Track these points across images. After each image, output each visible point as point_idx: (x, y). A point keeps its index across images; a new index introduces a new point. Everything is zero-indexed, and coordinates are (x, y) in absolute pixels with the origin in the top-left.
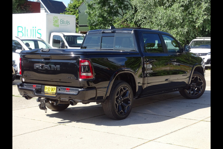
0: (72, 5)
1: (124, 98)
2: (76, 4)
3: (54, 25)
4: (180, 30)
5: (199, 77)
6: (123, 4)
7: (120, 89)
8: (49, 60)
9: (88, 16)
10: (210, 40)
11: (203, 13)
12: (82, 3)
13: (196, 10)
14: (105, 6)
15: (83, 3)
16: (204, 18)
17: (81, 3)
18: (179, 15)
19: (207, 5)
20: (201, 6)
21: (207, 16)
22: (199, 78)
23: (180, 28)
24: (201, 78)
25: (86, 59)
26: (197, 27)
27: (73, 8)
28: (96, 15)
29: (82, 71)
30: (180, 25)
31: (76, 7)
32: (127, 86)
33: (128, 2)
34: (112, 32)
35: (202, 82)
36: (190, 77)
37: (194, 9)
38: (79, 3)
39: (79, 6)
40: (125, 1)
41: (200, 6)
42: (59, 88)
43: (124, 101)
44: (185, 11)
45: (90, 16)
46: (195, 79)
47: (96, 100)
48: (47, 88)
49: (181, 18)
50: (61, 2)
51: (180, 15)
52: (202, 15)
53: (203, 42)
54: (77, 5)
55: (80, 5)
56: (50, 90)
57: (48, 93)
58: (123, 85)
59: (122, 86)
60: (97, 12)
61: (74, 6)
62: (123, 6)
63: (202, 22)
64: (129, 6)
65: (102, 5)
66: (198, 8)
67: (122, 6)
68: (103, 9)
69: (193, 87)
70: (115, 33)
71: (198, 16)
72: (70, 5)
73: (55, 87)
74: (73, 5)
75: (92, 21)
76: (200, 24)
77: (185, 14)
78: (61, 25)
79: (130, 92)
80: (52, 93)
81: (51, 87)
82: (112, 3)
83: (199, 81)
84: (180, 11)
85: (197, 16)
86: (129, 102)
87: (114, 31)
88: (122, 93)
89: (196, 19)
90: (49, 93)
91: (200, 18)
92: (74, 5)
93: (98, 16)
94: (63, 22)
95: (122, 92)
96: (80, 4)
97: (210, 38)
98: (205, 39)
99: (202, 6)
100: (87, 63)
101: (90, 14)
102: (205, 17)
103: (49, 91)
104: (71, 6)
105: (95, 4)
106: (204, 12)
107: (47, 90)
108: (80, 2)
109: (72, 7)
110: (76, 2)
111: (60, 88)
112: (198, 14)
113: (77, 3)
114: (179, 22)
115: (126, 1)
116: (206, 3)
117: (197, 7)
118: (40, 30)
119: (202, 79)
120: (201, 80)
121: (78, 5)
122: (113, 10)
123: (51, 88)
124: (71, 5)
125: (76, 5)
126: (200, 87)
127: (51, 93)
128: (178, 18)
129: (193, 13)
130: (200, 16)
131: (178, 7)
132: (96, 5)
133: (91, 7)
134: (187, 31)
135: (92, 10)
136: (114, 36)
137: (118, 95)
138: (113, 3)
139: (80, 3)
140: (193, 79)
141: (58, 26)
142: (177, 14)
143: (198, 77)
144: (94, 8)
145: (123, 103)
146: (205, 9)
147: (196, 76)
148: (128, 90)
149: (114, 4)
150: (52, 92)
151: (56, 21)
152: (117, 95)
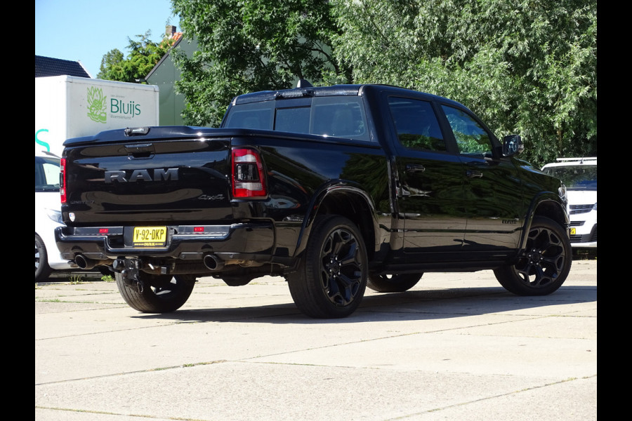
0: (120, 67)
1: (344, 263)
2: (135, 64)
3: (91, 114)
4: (502, 136)
5: (552, 231)
6: (306, 59)
7: (332, 235)
8: (149, 156)
9: (186, 101)
10: (595, 163)
11: (577, 79)
12: (158, 60)
13: (553, 70)
14: (244, 68)
15: (160, 62)
16: (580, 95)
17: (152, 63)
18: (495, 86)
19: (587, 51)
20: (568, 55)
21: (588, 88)
22: (552, 235)
23: (502, 130)
24: (556, 234)
25: (249, 148)
26: (557, 125)
27: (124, 77)
28: (211, 97)
29: (240, 176)
30: (502, 121)
31: (136, 76)
32: (352, 231)
33: (321, 51)
34: (305, 96)
35: (561, 245)
36: (524, 229)
37: (546, 67)
38: (147, 61)
39: (147, 71)
40: (314, 50)
41: (563, 58)
42: (175, 228)
43: (343, 269)
44: (519, 73)
45: (192, 101)
46: (539, 236)
47: (273, 257)
48: (141, 232)
49: (504, 96)
50: (75, 62)
51: (499, 88)
52: (572, 86)
53: (578, 170)
54: (141, 69)
55: (152, 68)
56: (150, 237)
57: (143, 246)
58: (341, 226)
59: (337, 227)
60: (215, 87)
61: (129, 73)
62: (307, 67)
63: (573, 107)
64: (328, 64)
65: (232, 62)
66: (560, 62)
67: (303, 64)
68: (238, 76)
69: (535, 262)
70: (313, 98)
71: (560, 88)
72: (113, 68)
73: (164, 228)
74: (127, 68)
75: (199, 116)
76: (567, 114)
77: (518, 83)
78: (112, 116)
79: (360, 247)
80: (155, 243)
81: (151, 229)
82: (268, 55)
83: (551, 242)
84: (497, 72)
85: (557, 89)
86: (357, 273)
87: (309, 92)
88: (339, 246)
89: (554, 100)
90: (147, 244)
91: (567, 95)
92: (130, 68)
93: (219, 101)
94: (119, 105)
95: (337, 244)
96: (150, 65)
97: (596, 158)
98: (585, 163)
99: (570, 55)
100: (249, 158)
101: (193, 94)
102: (584, 91)
103: (145, 241)
104: (118, 72)
105: (208, 60)
106: (577, 74)
107: (140, 237)
108: (149, 58)
109: (122, 76)
110: (137, 57)
111: (177, 229)
112: (560, 82)
113: (141, 62)
114: (496, 111)
115: (317, 50)
116: (583, 46)
117: (555, 59)
118: (47, 130)
119: (559, 237)
120: (557, 242)
121: (145, 67)
122: (273, 81)
123: (151, 232)
124: (119, 70)
125: (135, 69)
126: (556, 262)
127: (153, 244)
128: (493, 98)
129: (542, 81)
130: (565, 90)
131: (491, 60)
132: (212, 63)
133: (194, 72)
134: (526, 139)
135: (200, 79)
136: (310, 106)
137: (328, 250)
138: (273, 56)
139: (150, 60)
140: (534, 238)
141: (104, 119)
142: (489, 83)
143: (549, 232)
144: (207, 75)
145: (340, 275)
146: (582, 64)
147: (541, 230)
148: (353, 241)
149: (273, 60)
150: (155, 240)
151: (97, 104)
152: (326, 249)
